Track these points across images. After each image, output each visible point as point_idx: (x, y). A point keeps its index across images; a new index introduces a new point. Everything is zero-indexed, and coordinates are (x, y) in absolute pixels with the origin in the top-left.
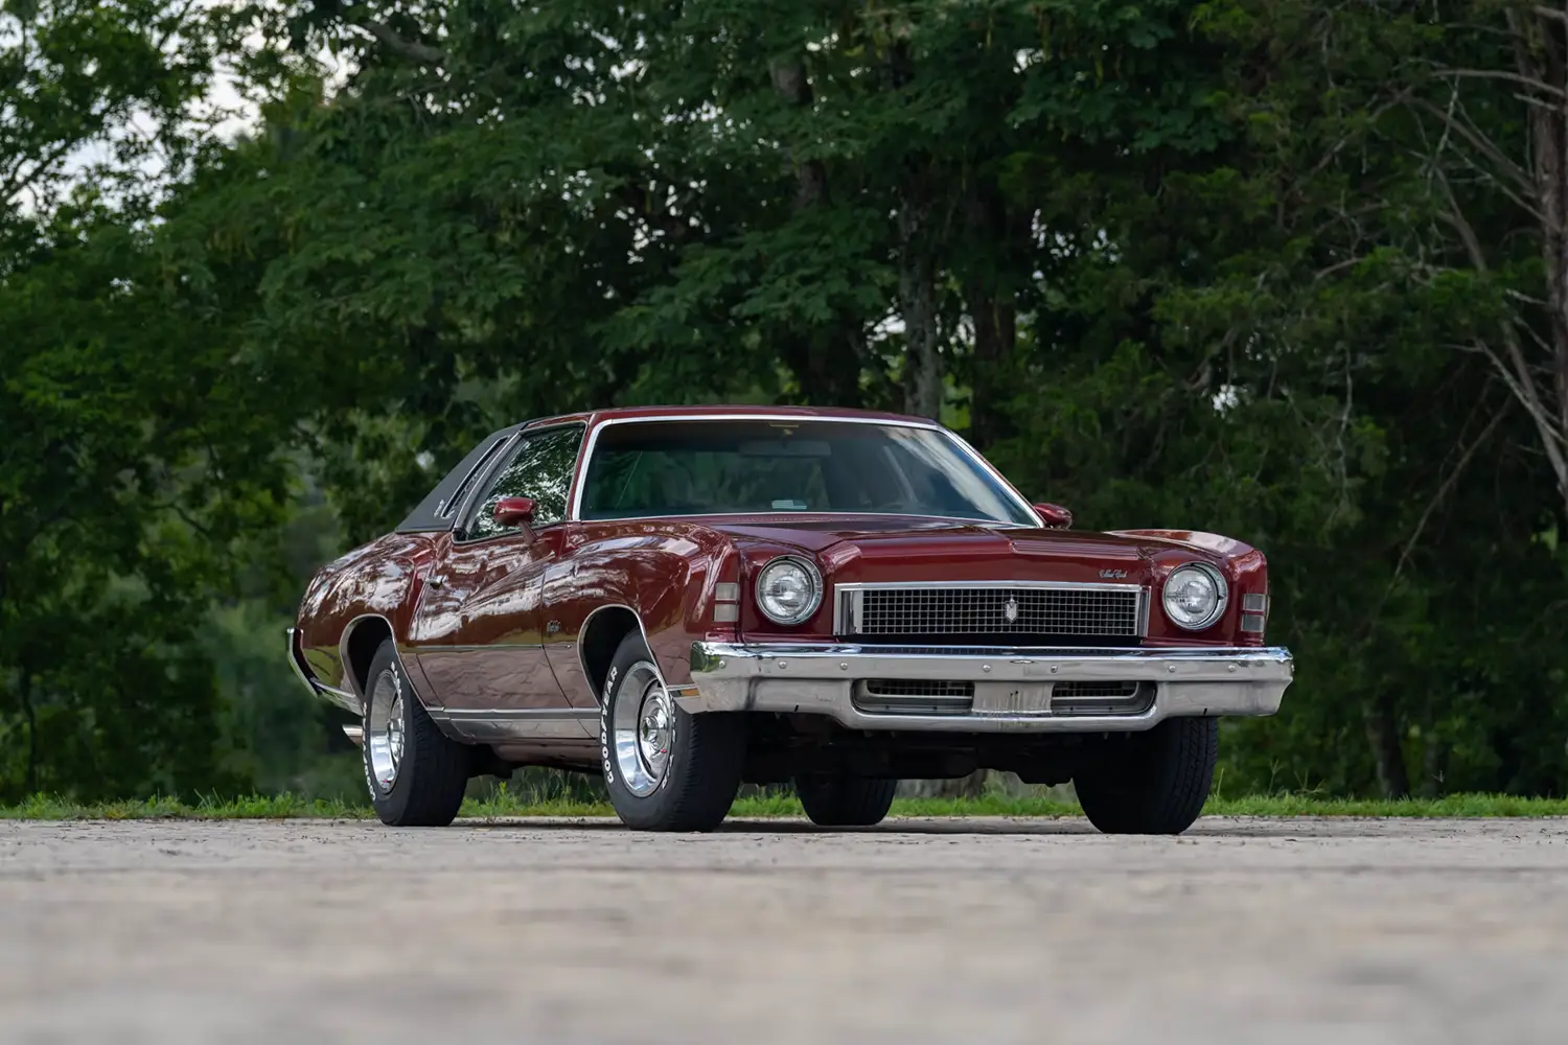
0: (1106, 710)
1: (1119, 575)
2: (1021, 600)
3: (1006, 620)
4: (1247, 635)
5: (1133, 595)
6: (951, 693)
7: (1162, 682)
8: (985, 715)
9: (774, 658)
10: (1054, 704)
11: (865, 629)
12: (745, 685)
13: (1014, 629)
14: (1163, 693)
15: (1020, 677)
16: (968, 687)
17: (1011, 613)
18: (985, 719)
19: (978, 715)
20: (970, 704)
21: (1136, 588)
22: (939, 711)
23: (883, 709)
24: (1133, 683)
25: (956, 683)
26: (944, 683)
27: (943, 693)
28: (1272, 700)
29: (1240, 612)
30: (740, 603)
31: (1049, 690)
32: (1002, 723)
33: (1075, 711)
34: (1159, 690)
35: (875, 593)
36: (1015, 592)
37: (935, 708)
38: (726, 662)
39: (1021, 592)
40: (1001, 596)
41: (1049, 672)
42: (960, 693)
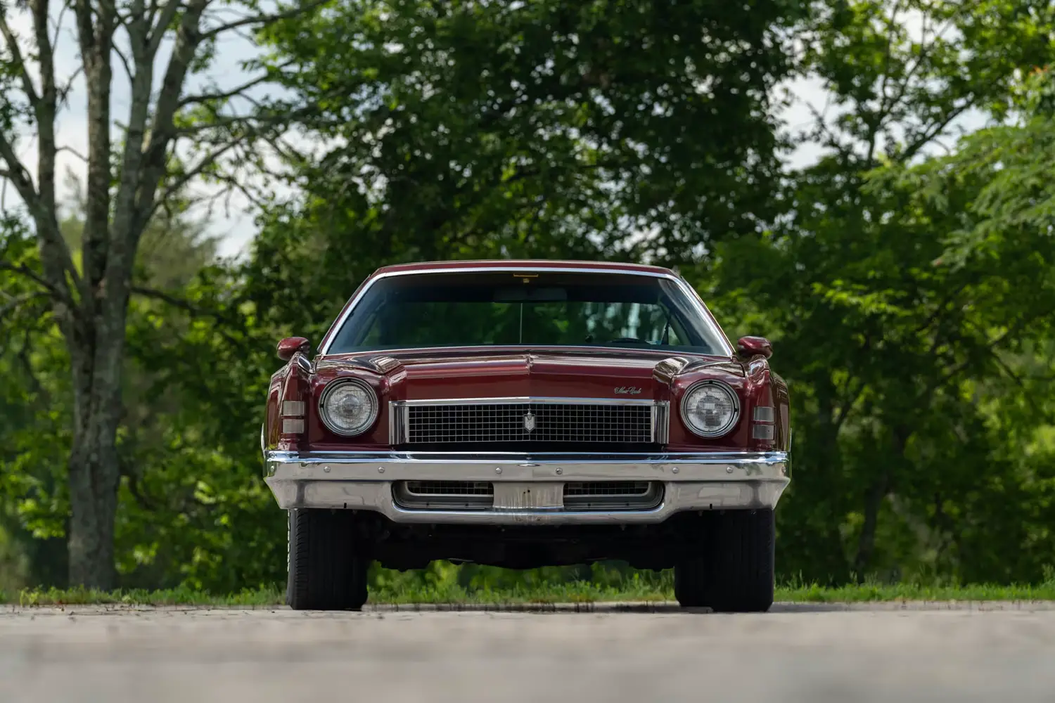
0: (623, 507)
1: (633, 392)
2: (540, 413)
3: (526, 431)
4: (758, 441)
5: (648, 408)
6: (477, 492)
7: (668, 482)
8: (503, 510)
9: (319, 464)
10: (565, 501)
11: (411, 439)
12: (295, 488)
13: (533, 437)
14: (670, 490)
15: (531, 478)
16: (488, 487)
17: (530, 423)
18: (502, 514)
19: (497, 510)
20: (491, 501)
21: (650, 402)
22: (470, 507)
23: (425, 506)
24: (645, 483)
25: (481, 483)
26: (471, 484)
27: (470, 492)
28: (772, 497)
29: (752, 423)
30: (305, 417)
31: (561, 488)
32: (517, 517)
33: (592, 507)
34: (667, 488)
35: (419, 408)
36: (533, 406)
37: (466, 505)
38: (275, 466)
39: (540, 406)
40: (522, 409)
41: (554, 473)
42: (484, 492)
